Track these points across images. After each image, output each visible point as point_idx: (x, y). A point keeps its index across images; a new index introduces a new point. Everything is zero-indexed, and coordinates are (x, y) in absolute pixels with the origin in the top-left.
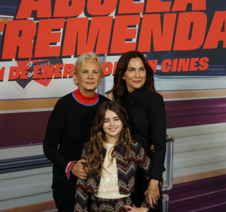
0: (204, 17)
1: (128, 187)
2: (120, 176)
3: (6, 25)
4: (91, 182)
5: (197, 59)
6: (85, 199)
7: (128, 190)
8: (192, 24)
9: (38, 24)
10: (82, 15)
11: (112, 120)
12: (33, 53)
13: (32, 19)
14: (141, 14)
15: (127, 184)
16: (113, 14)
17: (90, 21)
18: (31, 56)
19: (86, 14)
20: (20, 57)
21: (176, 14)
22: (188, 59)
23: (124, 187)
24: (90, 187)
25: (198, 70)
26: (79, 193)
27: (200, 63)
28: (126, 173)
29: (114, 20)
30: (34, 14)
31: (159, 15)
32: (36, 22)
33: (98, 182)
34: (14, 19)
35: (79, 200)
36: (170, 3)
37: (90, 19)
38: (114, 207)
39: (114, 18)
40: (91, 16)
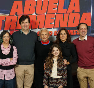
0: (79, 15)
1: (60, 74)
2: (58, 70)
3: (6, 17)
4: (49, 72)
5: (76, 30)
6: (47, 77)
7: (60, 75)
8: (74, 17)
9: (18, 17)
10: (34, 14)
11: (56, 51)
12: (16, 28)
13: (16, 15)
14: (56, 14)
15: (60, 73)
16: (45, 14)
17: (37, 16)
18: (15, 29)
19: (36, 13)
20: (11, 29)
21: (68, 14)
22: (73, 30)
23: (59, 74)
24: (48, 73)
25: (77, 34)
26: (45, 75)
27: (77, 32)
28: (60, 69)
29: (46, 16)
30: (16, 13)
31: (62, 14)
32: (17, 16)
33: (51, 72)
34: (9, 15)
35: (45, 78)
36: (66, 10)
37: (37, 15)
38: (57, 81)
39: (46, 15)
40: (37, 14)
